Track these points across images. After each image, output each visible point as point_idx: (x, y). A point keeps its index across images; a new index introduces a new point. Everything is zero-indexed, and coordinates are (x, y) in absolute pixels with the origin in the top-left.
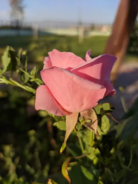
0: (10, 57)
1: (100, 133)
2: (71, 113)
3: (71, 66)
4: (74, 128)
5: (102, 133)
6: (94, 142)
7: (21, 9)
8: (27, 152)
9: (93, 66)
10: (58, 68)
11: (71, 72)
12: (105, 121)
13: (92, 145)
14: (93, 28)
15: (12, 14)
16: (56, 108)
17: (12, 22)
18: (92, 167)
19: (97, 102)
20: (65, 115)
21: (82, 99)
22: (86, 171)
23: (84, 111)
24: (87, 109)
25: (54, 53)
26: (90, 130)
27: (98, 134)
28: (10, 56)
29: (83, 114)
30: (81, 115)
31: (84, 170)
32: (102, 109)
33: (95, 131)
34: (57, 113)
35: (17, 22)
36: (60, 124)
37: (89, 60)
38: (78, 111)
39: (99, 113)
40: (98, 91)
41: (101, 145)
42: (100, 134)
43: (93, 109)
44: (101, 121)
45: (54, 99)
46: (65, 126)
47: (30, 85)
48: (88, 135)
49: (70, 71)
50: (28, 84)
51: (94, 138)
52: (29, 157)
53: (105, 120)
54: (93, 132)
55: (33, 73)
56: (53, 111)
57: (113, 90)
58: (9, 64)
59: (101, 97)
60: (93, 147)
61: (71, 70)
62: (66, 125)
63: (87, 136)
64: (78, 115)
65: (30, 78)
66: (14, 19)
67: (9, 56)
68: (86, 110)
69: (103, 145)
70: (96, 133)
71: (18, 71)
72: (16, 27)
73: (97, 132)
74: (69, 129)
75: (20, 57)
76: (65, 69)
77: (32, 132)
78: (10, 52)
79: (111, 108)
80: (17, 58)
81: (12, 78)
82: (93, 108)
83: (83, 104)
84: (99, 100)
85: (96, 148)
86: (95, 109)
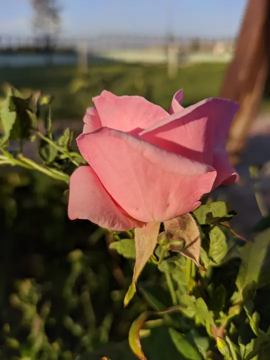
0: (14, 110)
1: (208, 264)
2: (145, 223)
3: (140, 125)
4: (151, 253)
5: (211, 263)
6: (194, 284)
7: (53, 14)
8: (68, 291)
9: (187, 125)
10: (112, 131)
11: (140, 139)
12: (217, 238)
13: (191, 289)
14: (196, 46)
15: (37, 24)
16: (112, 214)
17: (37, 40)
18: (193, 332)
19: (199, 199)
20: (132, 228)
21: (165, 195)
22: (179, 341)
23: (171, 219)
24: (178, 214)
25: (103, 99)
26: (186, 258)
27: (203, 265)
28: (14, 108)
29: (169, 224)
30: (166, 228)
31: (175, 338)
32: (209, 215)
33: (196, 260)
34: (113, 225)
35: (47, 39)
36: (123, 245)
37: (180, 111)
38: (158, 219)
39: (203, 222)
40: (200, 176)
41: (210, 287)
42: (206, 266)
43: (190, 215)
44: (209, 239)
45: (108, 195)
46: (134, 250)
47: (60, 167)
48: (182, 267)
49: (138, 136)
50: (56, 164)
51: (194, 274)
52: (73, 300)
53: (217, 236)
54: (192, 261)
55: (63, 142)
56: (105, 220)
57: (234, 174)
58: (14, 126)
59: (207, 189)
60: (191, 294)
61: (141, 134)
62: (135, 248)
63: (180, 270)
64: (158, 228)
65: (60, 153)
66: (40, 32)
67: (11, 110)
68: (176, 217)
69: (215, 287)
70: (198, 265)
71: (33, 138)
72: (46, 49)
73: (201, 262)
74: (142, 255)
75: (35, 110)
76: (125, 133)
77: (76, 255)
78: (15, 100)
79: (229, 213)
80: (29, 112)
81: (22, 154)
82: (191, 213)
83: (168, 205)
84: (202, 195)
85: (197, 298)
86: (195, 213)
